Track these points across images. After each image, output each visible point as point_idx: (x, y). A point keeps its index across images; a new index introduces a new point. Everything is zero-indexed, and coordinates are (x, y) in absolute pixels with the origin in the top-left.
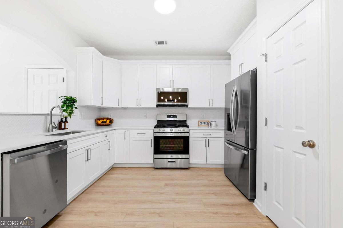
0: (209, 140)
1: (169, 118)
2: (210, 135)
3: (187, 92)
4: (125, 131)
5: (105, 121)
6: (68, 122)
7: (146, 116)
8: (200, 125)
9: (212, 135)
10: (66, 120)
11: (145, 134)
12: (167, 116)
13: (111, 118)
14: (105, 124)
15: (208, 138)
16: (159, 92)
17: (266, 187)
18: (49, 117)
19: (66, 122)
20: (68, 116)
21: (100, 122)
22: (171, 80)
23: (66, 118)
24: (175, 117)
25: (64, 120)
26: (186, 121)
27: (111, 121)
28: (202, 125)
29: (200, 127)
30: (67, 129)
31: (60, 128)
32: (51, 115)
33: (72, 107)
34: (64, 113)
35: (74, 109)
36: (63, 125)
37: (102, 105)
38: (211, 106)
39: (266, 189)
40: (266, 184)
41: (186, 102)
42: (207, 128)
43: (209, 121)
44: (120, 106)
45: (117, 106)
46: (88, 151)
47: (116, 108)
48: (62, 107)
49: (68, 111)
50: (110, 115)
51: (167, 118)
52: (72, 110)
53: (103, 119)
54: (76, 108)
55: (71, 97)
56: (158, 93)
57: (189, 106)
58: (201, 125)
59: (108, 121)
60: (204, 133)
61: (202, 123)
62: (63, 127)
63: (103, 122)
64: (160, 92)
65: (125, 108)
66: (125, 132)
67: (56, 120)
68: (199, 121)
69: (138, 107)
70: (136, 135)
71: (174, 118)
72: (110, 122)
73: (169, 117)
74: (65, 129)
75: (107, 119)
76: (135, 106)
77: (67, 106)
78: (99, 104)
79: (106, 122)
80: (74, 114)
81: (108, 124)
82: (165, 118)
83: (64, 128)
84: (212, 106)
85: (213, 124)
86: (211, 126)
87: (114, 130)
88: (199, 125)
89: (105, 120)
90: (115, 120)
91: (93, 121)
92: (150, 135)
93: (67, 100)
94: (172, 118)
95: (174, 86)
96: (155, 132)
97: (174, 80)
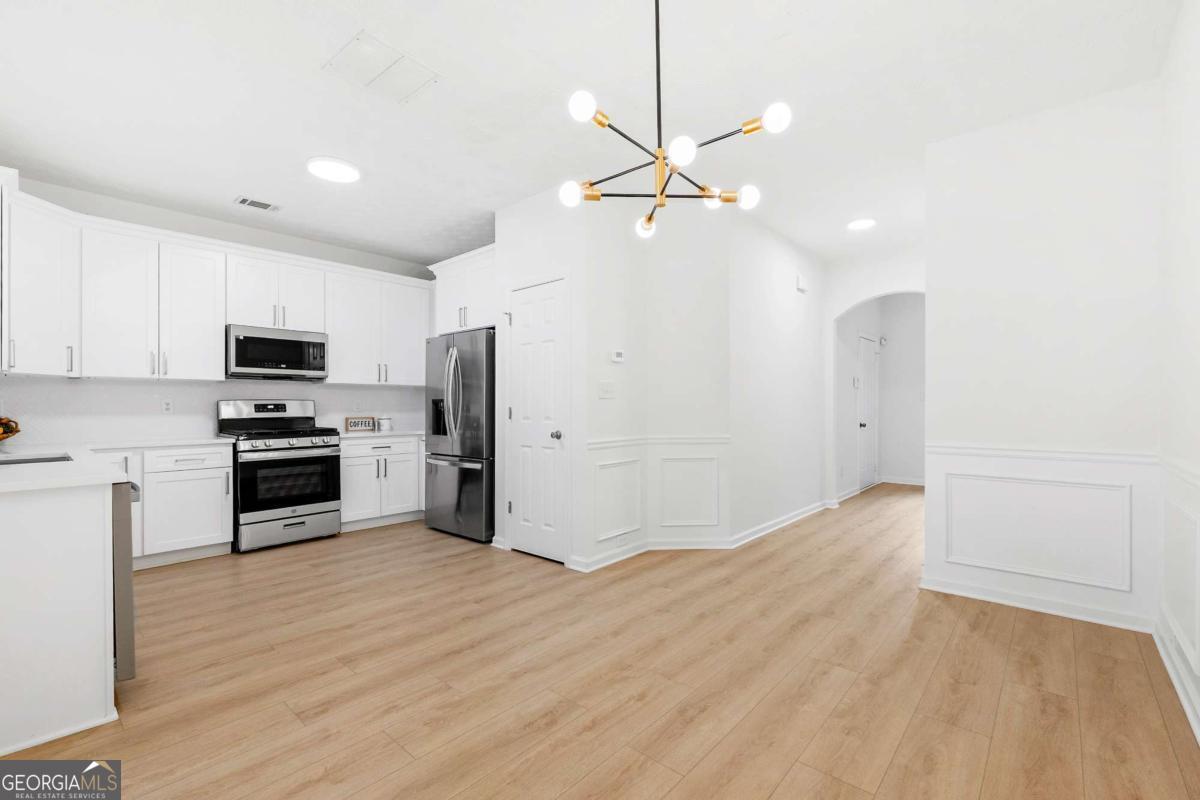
0: (385, 460)
1: (263, 411)
2: (385, 449)
3: (323, 345)
4: (125, 454)
7: (171, 406)
8: (350, 428)
9: (394, 448)
11: (202, 459)
12: (256, 405)
15: (384, 457)
16: (242, 338)
17: (510, 507)
22: (274, 307)
24: (281, 408)
26: (312, 419)
28: (356, 428)
38: (383, 382)
39: (510, 511)
40: (510, 503)
42: (371, 434)
43: (373, 419)
51: (255, 411)
56: (238, 339)
57: (329, 381)
58: (353, 428)
60: (374, 446)
61: (356, 424)
64: (246, 337)
66: (126, 459)
68: (347, 419)
69: (156, 376)
70: (173, 465)
71: (278, 411)
73: (259, 408)
76: (146, 374)
84: (386, 380)
85: (385, 425)
86: (379, 429)
88: (347, 430)
92: (222, 460)
94: (272, 411)
95: (286, 324)
96: (243, 452)
97: (284, 307)
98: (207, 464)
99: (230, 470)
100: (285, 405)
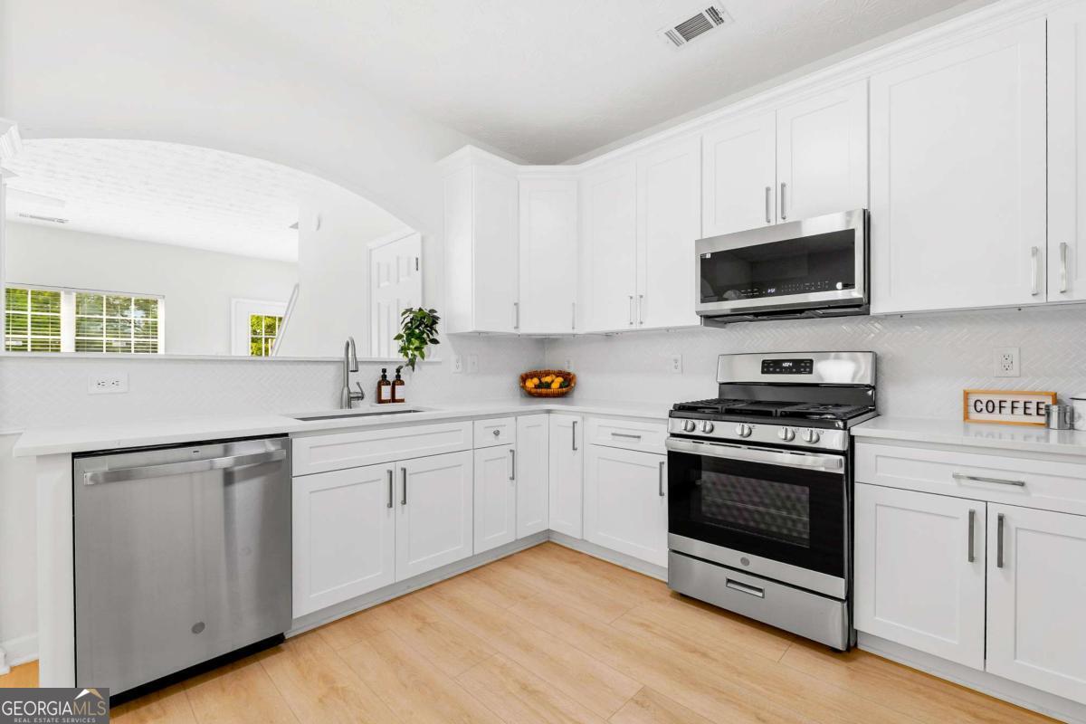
0: (1001, 519)
1: (775, 372)
2: (1018, 488)
4: (581, 418)
5: (546, 382)
6: (402, 383)
7: (679, 364)
8: (974, 415)
9: (1039, 495)
10: (398, 377)
11: (639, 437)
12: (764, 362)
13: (571, 370)
14: (545, 391)
15: (998, 509)
16: (708, 256)
19: (399, 381)
20: (407, 365)
21: (531, 384)
22: (768, 190)
23: (399, 370)
24: (804, 366)
25: (391, 377)
26: (869, 389)
27: (568, 380)
28: (996, 416)
29: (973, 427)
30: (402, 401)
31: (379, 398)
33: (424, 340)
34: (397, 356)
35: (429, 343)
36: (387, 389)
37: (517, 328)
42: (1024, 437)
43: (1053, 394)
44: (578, 331)
46: (398, 477)
49: (410, 353)
50: (569, 362)
51: (763, 372)
52: (420, 348)
53: (547, 374)
54: (436, 340)
55: (421, 311)
56: (704, 261)
57: (877, 308)
58: (985, 416)
59: (557, 383)
60: (957, 470)
61: (994, 407)
62: (386, 395)
63: (540, 385)
64: (712, 254)
66: (574, 423)
68: (966, 395)
69: (633, 327)
70: (609, 440)
71: (799, 372)
72: (561, 387)
73: (770, 366)
74: (393, 400)
75: (559, 374)
77: (410, 337)
79: (548, 385)
80: (430, 358)
81: (556, 391)
82: (750, 372)
83: (389, 398)
86: (1066, 425)
87: (546, 415)
88: (966, 417)
89: (548, 379)
90: (584, 381)
91: (509, 381)
92: (658, 439)
93: (414, 319)
94: (789, 371)
95: (787, 213)
96: (673, 435)
97: (783, 186)
98: (643, 445)
99: (665, 459)
100: (811, 361)
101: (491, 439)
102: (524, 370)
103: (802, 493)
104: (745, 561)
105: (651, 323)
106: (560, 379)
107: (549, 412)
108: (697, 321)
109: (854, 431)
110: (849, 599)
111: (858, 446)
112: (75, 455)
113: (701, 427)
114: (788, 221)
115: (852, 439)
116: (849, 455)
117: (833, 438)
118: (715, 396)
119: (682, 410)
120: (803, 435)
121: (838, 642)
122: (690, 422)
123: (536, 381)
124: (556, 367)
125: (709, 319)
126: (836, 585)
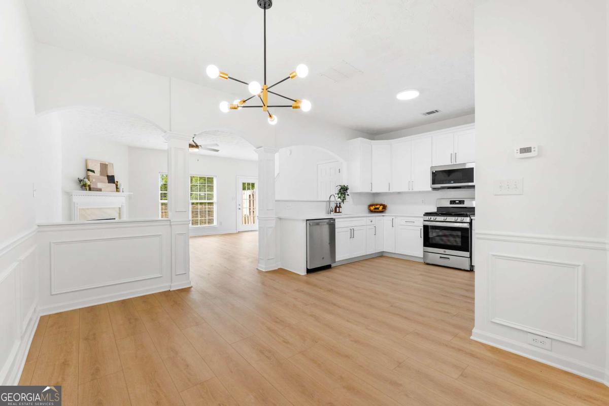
1: (453, 204)
3: (472, 169)
4: (394, 218)
7: (424, 201)
10: (340, 205)
11: (414, 222)
12: (450, 201)
13: (385, 203)
14: (377, 210)
18: (328, 203)
19: (340, 207)
20: (342, 202)
21: (372, 208)
22: (451, 154)
23: (340, 203)
24: (462, 202)
25: (338, 205)
27: (385, 207)
30: (341, 212)
31: (336, 212)
32: (330, 202)
33: (345, 195)
34: (339, 199)
35: (346, 196)
36: (338, 209)
37: (371, 190)
41: (473, 181)
44: (391, 191)
45: (387, 191)
46: (352, 231)
47: (386, 193)
48: (338, 194)
49: (342, 198)
50: (385, 201)
51: (450, 204)
52: (344, 197)
53: (377, 205)
54: (348, 195)
55: (344, 186)
56: (433, 173)
59: (381, 208)
62: (338, 211)
63: (375, 209)
64: (435, 171)
65: (399, 193)
67: (333, 206)
69: (410, 191)
70: (404, 223)
71: (460, 204)
72: (383, 209)
73: (452, 202)
75: (381, 205)
76: (406, 190)
77: (341, 194)
78: (368, 190)
79: (378, 209)
80: (347, 200)
82: (447, 204)
89: (378, 206)
90: (389, 207)
91: (366, 207)
92: (420, 223)
93: (341, 188)
94: (458, 203)
95: (457, 161)
96: (425, 221)
97: (456, 154)
98: (415, 224)
99: (422, 228)
100: (464, 201)
101: (370, 223)
102: (369, 204)
103: (459, 233)
104: (445, 252)
105: (416, 189)
106: (382, 207)
107: (383, 216)
108: (431, 189)
109: (472, 218)
110: (471, 257)
111: (473, 221)
112: (307, 220)
113: (433, 218)
114: (457, 163)
115: (471, 220)
116: (471, 223)
117: (468, 219)
118: (436, 211)
119: (427, 214)
120: (459, 219)
121: (468, 268)
122: (430, 217)
123: (374, 207)
124: (380, 203)
125: (434, 189)
126: (467, 254)
